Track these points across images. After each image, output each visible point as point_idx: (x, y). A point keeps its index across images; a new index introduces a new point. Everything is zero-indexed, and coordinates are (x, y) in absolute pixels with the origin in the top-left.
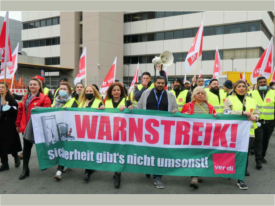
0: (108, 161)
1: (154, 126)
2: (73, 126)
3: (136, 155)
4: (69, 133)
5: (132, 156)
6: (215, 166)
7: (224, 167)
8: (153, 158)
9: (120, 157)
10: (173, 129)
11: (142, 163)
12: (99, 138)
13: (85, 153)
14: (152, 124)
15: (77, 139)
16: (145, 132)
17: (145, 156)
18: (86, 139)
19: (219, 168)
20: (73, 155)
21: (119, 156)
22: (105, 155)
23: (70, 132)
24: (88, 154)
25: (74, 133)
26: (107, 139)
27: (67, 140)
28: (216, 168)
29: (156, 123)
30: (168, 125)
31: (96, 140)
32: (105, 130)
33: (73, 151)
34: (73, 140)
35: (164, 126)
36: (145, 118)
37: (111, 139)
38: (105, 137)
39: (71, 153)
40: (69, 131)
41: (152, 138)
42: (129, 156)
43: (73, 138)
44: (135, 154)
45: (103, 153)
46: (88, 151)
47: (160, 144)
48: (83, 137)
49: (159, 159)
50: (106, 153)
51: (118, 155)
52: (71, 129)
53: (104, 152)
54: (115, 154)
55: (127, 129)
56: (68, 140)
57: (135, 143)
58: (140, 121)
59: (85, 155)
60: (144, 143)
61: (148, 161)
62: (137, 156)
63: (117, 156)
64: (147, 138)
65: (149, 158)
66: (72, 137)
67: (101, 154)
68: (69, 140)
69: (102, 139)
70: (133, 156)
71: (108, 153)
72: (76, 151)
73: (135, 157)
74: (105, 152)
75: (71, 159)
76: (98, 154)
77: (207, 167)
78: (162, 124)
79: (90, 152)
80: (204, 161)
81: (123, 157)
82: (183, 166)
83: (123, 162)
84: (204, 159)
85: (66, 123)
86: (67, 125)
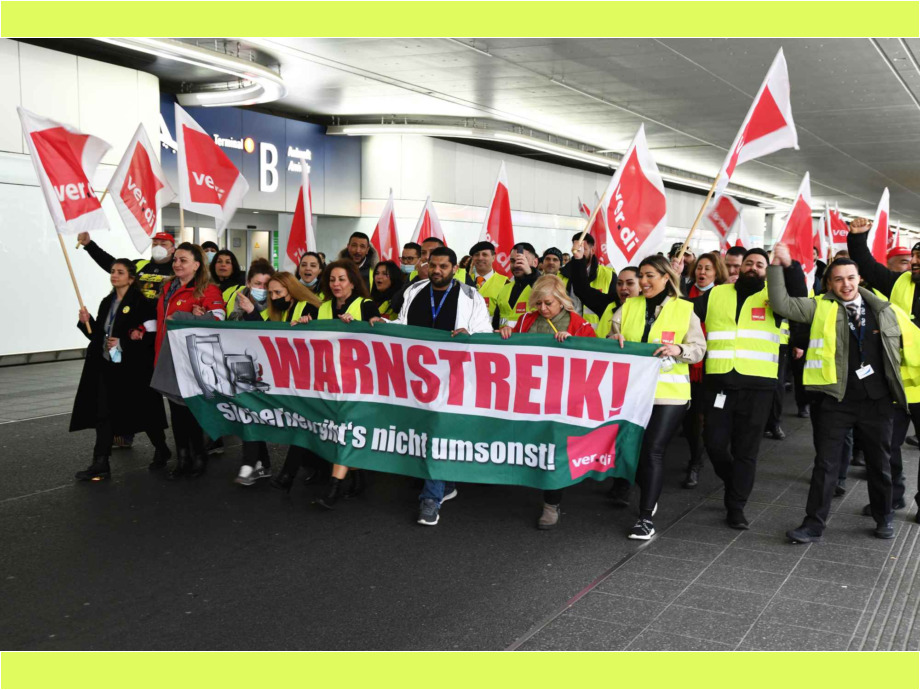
1: (426, 362)
2: (263, 360)
3: (394, 428)
4: (258, 376)
5: (384, 432)
8: (424, 437)
9: (356, 433)
10: (469, 369)
11: (405, 448)
12: (316, 388)
14: (422, 359)
15: (274, 391)
17: (412, 431)
18: (292, 390)
21: (351, 431)
23: (261, 372)
25: (268, 376)
26: (330, 391)
29: (430, 357)
30: (456, 360)
31: (311, 393)
32: (325, 370)
36: (407, 344)
37: (337, 391)
38: (326, 385)
40: (257, 370)
42: (376, 431)
44: (392, 427)
45: (322, 423)
47: (441, 404)
48: (285, 386)
51: (350, 427)
54: (343, 427)
57: (392, 399)
58: (398, 349)
60: (411, 401)
61: (417, 443)
62: (396, 432)
63: (346, 431)
64: (416, 387)
65: (417, 437)
66: (264, 384)
69: (322, 389)
70: (388, 430)
73: (392, 433)
77: (551, 467)
78: (442, 357)
80: (547, 454)
81: (364, 431)
82: (494, 459)
83: (362, 445)
84: (547, 447)
85: (248, 354)
86: (250, 357)
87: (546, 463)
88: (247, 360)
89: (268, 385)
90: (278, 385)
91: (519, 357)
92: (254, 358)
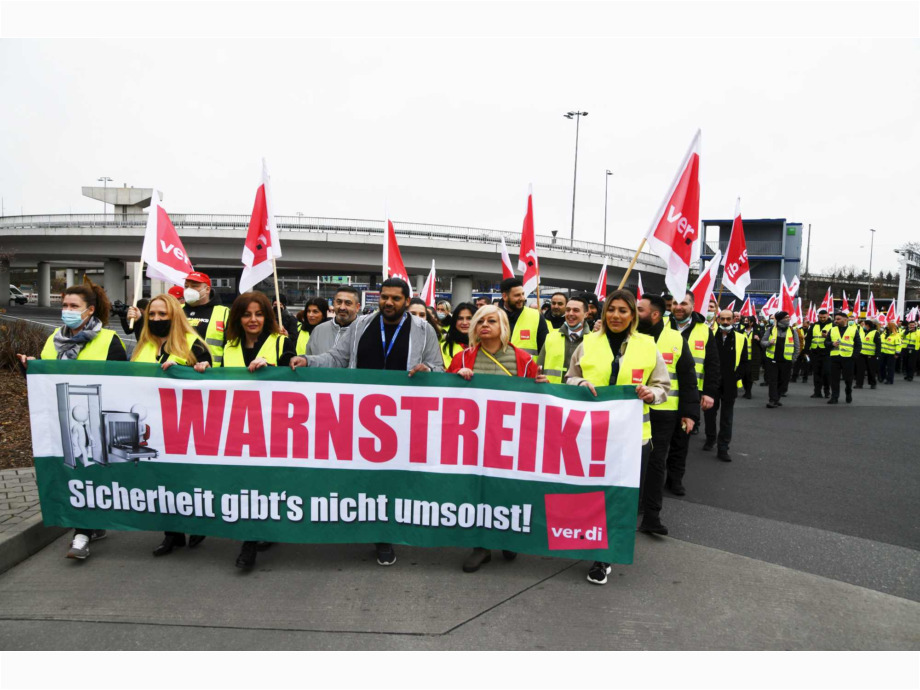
0: (255, 515)
1: (383, 413)
2: (153, 419)
3: (336, 494)
4: (141, 440)
5: (324, 501)
6: (554, 529)
7: (577, 532)
8: (382, 499)
9: (290, 504)
10: (435, 419)
11: (353, 515)
12: (228, 453)
13: (188, 496)
14: (378, 410)
15: (164, 458)
16: (359, 431)
17: (362, 496)
18: (191, 457)
19: (565, 534)
20: (156, 501)
21: (285, 501)
22: (244, 499)
23: (147, 436)
24: (198, 497)
25: (157, 441)
26: (252, 455)
27: (137, 459)
28: (557, 535)
29: (389, 407)
30: (419, 409)
31: (221, 459)
33: (155, 488)
34: (153, 460)
35: (408, 413)
36: (360, 391)
37: (263, 454)
38: (246, 449)
39: (151, 495)
40: (142, 432)
41: (378, 446)
42: (314, 501)
43: (153, 454)
44: (332, 494)
45: (240, 495)
46: (196, 490)
47: (401, 462)
48: (183, 451)
49: (398, 502)
50: (249, 494)
51: (283, 497)
52: (148, 428)
53: (243, 491)
54: (274, 497)
55: (310, 425)
56: (141, 459)
57: (333, 462)
58: (347, 400)
59: (189, 501)
60: (358, 462)
61: (370, 508)
62: (339, 499)
63: (280, 502)
64: (366, 447)
65: (371, 501)
66: (150, 450)
67: (235, 497)
68: (144, 458)
69: (239, 453)
70: (328, 498)
71: (254, 493)
72: (162, 489)
73: (334, 502)
74: (246, 491)
75: (152, 509)
76: (225, 498)
77: (526, 530)
78: (404, 407)
79: (203, 493)
80: (521, 515)
81: (299, 501)
82: (462, 524)
83: (299, 516)
84: (522, 508)
85: (135, 411)
86: (137, 416)
87: (521, 524)
88: (132, 420)
89: (154, 451)
90: (169, 451)
91: (491, 404)
92: (141, 417)
